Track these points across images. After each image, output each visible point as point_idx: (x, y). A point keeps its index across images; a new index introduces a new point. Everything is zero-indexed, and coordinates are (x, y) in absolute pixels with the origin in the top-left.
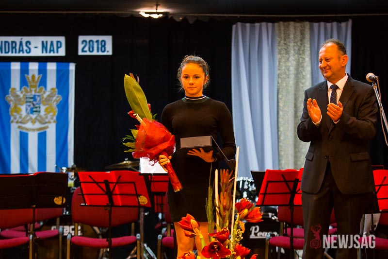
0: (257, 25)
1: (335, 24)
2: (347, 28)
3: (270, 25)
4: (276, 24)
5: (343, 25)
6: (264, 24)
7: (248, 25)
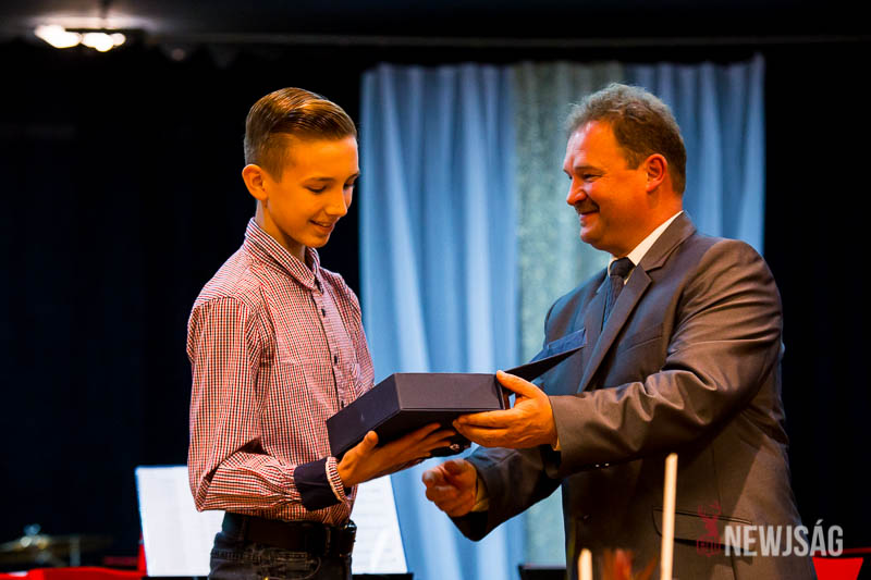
0: (446, 73)
1: (707, 71)
2: (748, 82)
3: (490, 73)
4: (511, 73)
5: (736, 73)
6: (469, 71)
7: (415, 75)
